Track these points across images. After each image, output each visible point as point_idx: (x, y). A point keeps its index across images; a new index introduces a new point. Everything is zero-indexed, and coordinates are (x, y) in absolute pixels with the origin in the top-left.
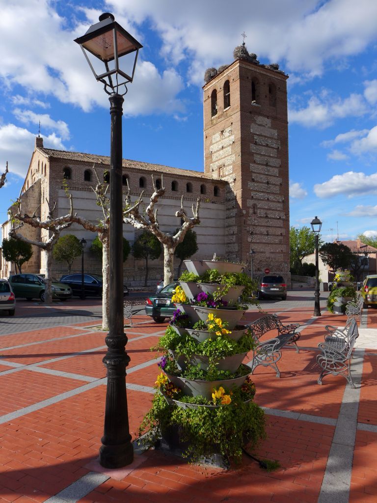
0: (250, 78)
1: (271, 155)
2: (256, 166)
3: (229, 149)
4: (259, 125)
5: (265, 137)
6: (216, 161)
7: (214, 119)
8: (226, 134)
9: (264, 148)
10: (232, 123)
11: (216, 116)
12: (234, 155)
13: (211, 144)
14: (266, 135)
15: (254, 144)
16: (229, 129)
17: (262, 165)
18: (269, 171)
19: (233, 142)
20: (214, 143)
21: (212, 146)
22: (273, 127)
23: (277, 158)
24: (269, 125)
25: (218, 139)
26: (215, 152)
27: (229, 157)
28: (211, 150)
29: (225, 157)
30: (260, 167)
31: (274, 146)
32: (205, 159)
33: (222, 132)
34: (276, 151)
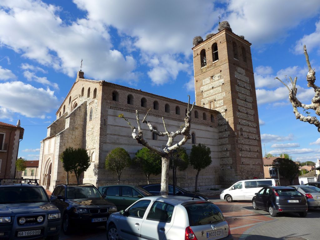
0: (231, 42)
1: (247, 94)
2: (240, 101)
3: (220, 89)
4: (239, 73)
5: (243, 81)
6: (207, 97)
7: (203, 69)
8: (216, 78)
9: (243, 89)
10: (221, 71)
11: (206, 66)
12: (224, 93)
13: (202, 85)
14: (244, 80)
15: (238, 85)
16: (219, 75)
17: (243, 100)
18: (247, 105)
19: (223, 84)
20: (204, 85)
21: (202, 87)
22: (247, 75)
23: (250, 96)
24: (244, 74)
25: (208, 82)
26: (205, 91)
27: (220, 95)
28: (201, 90)
29: (216, 94)
30: (243, 102)
31: (248, 88)
32: (196, 96)
33: (212, 77)
34: (249, 91)
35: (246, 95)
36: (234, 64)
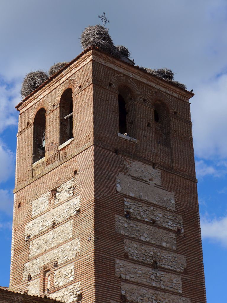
0: (114, 86)
1: (164, 244)
2: (130, 265)
3: (68, 227)
4: (134, 178)
5: (149, 204)
6: (38, 256)
8: (63, 195)
9: (146, 227)
10: (75, 172)
11: (43, 159)
13: (29, 218)
14: (151, 201)
15: (126, 216)
16: (70, 184)
17: (144, 264)
19: (78, 211)
20: (35, 217)
21: (29, 224)
22: (166, 186)
23: (176, 252)
24: (157, 181)
25: (44, 208)
26: (37, 236)
27: (67, 246)
28: (27, 232)
29: (59, 245)
31: (169, 225)
32: (12, 252)
33: (54, 191)
34: (174, 236)
35: (160, 247)
36: (116, 151)
